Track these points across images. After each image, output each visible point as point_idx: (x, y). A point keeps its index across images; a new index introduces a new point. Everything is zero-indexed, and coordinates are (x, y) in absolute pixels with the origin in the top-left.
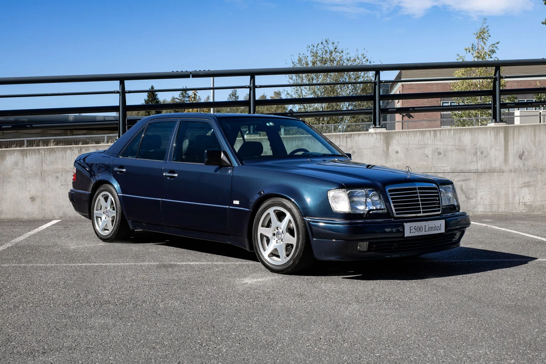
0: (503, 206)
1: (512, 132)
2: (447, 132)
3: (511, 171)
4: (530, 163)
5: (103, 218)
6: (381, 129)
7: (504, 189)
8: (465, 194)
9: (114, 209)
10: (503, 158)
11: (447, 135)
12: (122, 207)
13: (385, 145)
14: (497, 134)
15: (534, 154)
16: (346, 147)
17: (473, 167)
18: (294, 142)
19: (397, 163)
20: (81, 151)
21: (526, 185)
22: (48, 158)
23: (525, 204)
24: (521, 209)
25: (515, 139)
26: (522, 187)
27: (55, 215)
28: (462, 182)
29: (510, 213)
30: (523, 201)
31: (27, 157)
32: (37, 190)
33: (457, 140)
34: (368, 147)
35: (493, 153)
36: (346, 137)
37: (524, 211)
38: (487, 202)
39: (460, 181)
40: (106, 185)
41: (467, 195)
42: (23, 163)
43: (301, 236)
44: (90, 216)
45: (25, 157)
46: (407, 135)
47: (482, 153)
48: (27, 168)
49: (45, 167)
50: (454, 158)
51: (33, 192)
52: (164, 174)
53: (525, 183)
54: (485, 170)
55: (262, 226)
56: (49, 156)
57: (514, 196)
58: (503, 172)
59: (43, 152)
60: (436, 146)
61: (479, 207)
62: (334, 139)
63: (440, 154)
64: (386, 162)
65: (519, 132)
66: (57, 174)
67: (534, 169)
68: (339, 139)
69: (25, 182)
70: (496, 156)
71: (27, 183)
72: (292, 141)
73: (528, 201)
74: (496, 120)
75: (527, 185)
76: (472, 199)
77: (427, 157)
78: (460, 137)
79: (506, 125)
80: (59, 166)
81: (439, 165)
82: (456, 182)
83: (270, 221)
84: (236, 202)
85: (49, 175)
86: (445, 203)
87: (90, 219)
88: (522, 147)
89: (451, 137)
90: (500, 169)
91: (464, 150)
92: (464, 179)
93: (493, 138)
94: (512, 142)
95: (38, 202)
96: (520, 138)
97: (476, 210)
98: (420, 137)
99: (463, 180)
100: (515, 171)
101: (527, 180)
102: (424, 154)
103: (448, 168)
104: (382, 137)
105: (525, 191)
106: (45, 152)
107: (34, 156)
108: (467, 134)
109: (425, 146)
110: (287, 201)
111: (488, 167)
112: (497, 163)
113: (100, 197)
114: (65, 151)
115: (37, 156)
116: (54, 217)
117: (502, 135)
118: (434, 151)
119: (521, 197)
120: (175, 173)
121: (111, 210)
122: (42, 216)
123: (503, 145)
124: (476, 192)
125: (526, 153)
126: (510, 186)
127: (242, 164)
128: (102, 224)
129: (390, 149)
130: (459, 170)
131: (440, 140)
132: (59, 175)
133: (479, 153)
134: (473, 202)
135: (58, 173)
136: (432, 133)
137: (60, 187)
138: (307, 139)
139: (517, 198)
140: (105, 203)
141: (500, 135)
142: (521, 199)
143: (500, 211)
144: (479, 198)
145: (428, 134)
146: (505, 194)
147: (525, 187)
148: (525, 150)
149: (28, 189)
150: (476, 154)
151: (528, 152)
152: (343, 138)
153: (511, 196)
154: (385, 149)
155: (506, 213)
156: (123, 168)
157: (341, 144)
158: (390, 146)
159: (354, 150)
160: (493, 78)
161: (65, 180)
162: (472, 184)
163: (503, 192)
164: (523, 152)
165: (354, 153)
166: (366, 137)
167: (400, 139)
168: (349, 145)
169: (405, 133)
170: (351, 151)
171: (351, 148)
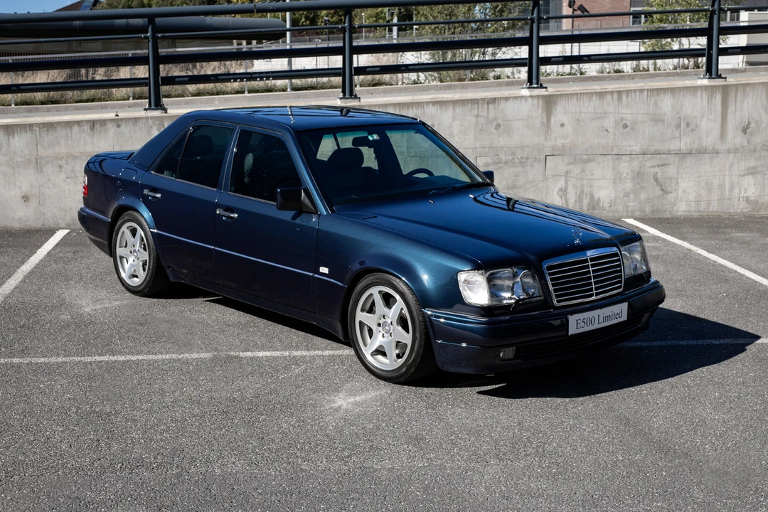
0: (716, 203)
1: (734, 92)
2: (637, 94)
3: (729, 151)
4: (758, 139)
5: (131, 260)
6: (539, 90)
7: (718, 177)
8: (661, 186)
9: (145, 249)
10: (719, 132)
11: (638, 98)
12: (156, 248)
13: (544, 115)
14: (711, 97)
15: (764, 126)
16: (488, 117)
17: (674, 146)
19: (562, 141)
20: (94, 126)
21: (750, 171)
22: (46, 138)
23: (747, 200)
24: (742, 206)
25: (738, 104)
26: (744, 175)
27: (60, 221)
28: (656, 169)
29: (725, 213)
30: (745, 195)
31: (13, 137)
32: (32, 186)
33: (651, 106)
34: (520, 118)
35: (704, 124)
36: (488, 103)
37: (745, 210)
38: (692, 197)
39: (654, 166)
40: (132, 212)
41: (663, 187)
42: (9, 145)
43: (418, 335)
44: (111, 252)
45: (11, 137)
46: (577, 99)
47: (688, 125)
48: (15, 152)
49: (43, 152)
50: (647, 133)
51: (26, 188)
52: (218, 212)
53: (749, 169)
54: (691, 150)
55: (362, 310)
56: (47, 135)
57: (732, 189)
58: (718, 153)
59: (37, 129)
60: (621, 115)
61: (680, 204)
62: (470, 106)
63: (625, 126)
64: (546, 138)
65: (744, 92)
66: (60, 162)
67: (764, 147)
68: (476, 106)
69: (14, 174)
70: (709, 128)
71: (16, 175)
72: (408, 108)
73: (752, 195)
74: (711, 74)
75: (752, 172)
76: (670, 192)
77: (606, 132)
78: (656, 103)
79: (725, 83)
80: (62, 150)
81: (624, 143)
82: (649, 167)
83: (373, 304)
84: (324, 270)
85: (48, 162)
86: (628, 271)
87: (111, 257)
88: (747, 116)
89: (644, 102)
90: (714, 149)
91: (662, 121)
92: (660, 163)
93: (705, 102)
94: (733, 109)
95: (33, 203)
96: (746, 102)
97: (675, 209)
98: (598, 101)
99: (658, 166)
100: (736, 151)
101: (752, 163)
102: (603, 127)
103: (637, 148)
104: (541, 103)
105: (749, 180)
106: (40, 128)
107: (24, 135)
108: (666, 97)
109: (603, 116)
110: (398, 280)
111: (695, 146)
112: (710, 141)
113: (125, 229)
114: (71, 128)
115: (29, 135)
116: (58, 224)
117: (718, 97)
118: (617, 123)
119: (743, 189)
120: (233, 213)
121: (142, 250)
122: (41, 223)
123: (720, 114)
124: (677, 183)
125: (753, 125)
126: (727, 174)
127: (333, 211)
128: (130, 269)
129: (553, 120)
130: (653, 149)
131: (627, 106)
132: (62, 163)
133: (683, 125)
134: (671, 197)
135: (61, 159)
136: (615, 96)
137: (65, 181)
138: (431, 105)
139: (736, 191)
140: (133, 239)
141: (715, 97)
142: (742, 192)
143: (711, 210)
144: (680, 191)
145: (609, 97)
146: (719, 186)
147: (748, 174)
148: (751, 120)
149: (18, 183)
150: (678, 126)
151: (756, 122)
152: (483, 104)
153: (727, 189)
154: (545, 120)
155: (719, 214)
156: (157, 192)
157: (480, 112)
158: (552, 116)
159: (499, 121)
160: (709, 11)
161: (73, 171)
162: (671, 171)
163: (716, 182)
164: (749, 123)
165: (498, 126)
166: (517, 102)
167: (567, 105)
168: (492, 115)
169: (575, 97)
170: (495, 123)
171: (495, 119)
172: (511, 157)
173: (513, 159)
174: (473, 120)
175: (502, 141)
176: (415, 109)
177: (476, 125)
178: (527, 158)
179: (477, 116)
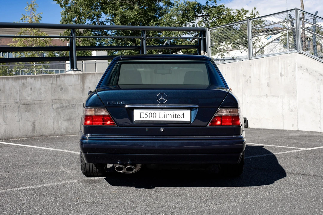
6: (77, 71)
13: (81, 83)
16: (57, 84)
18: (20, 81)
34: (71, 85)
36: (57, 77)
46: (95, 76)
62: (48, 78)
64: (83, 95)
68: (51, 78)
72: (19, 80)
104: (80, 77)
129: (85, 86)
152: (54, 78)
154: (82, 86)
157: (53, 82)
165: (62, 89)
166: (69, 77)
167: (91, 79)
168: (59, 83)
169: (94, 75)
170: (60, 87)
171: (60, 85)
172: (68, 104)
173: (69, 105)
174: (50, 85)
175: (63, 96)
176: (22, 80)
177: (52, 88)
178: (75, 105)
179: (52, 84)
